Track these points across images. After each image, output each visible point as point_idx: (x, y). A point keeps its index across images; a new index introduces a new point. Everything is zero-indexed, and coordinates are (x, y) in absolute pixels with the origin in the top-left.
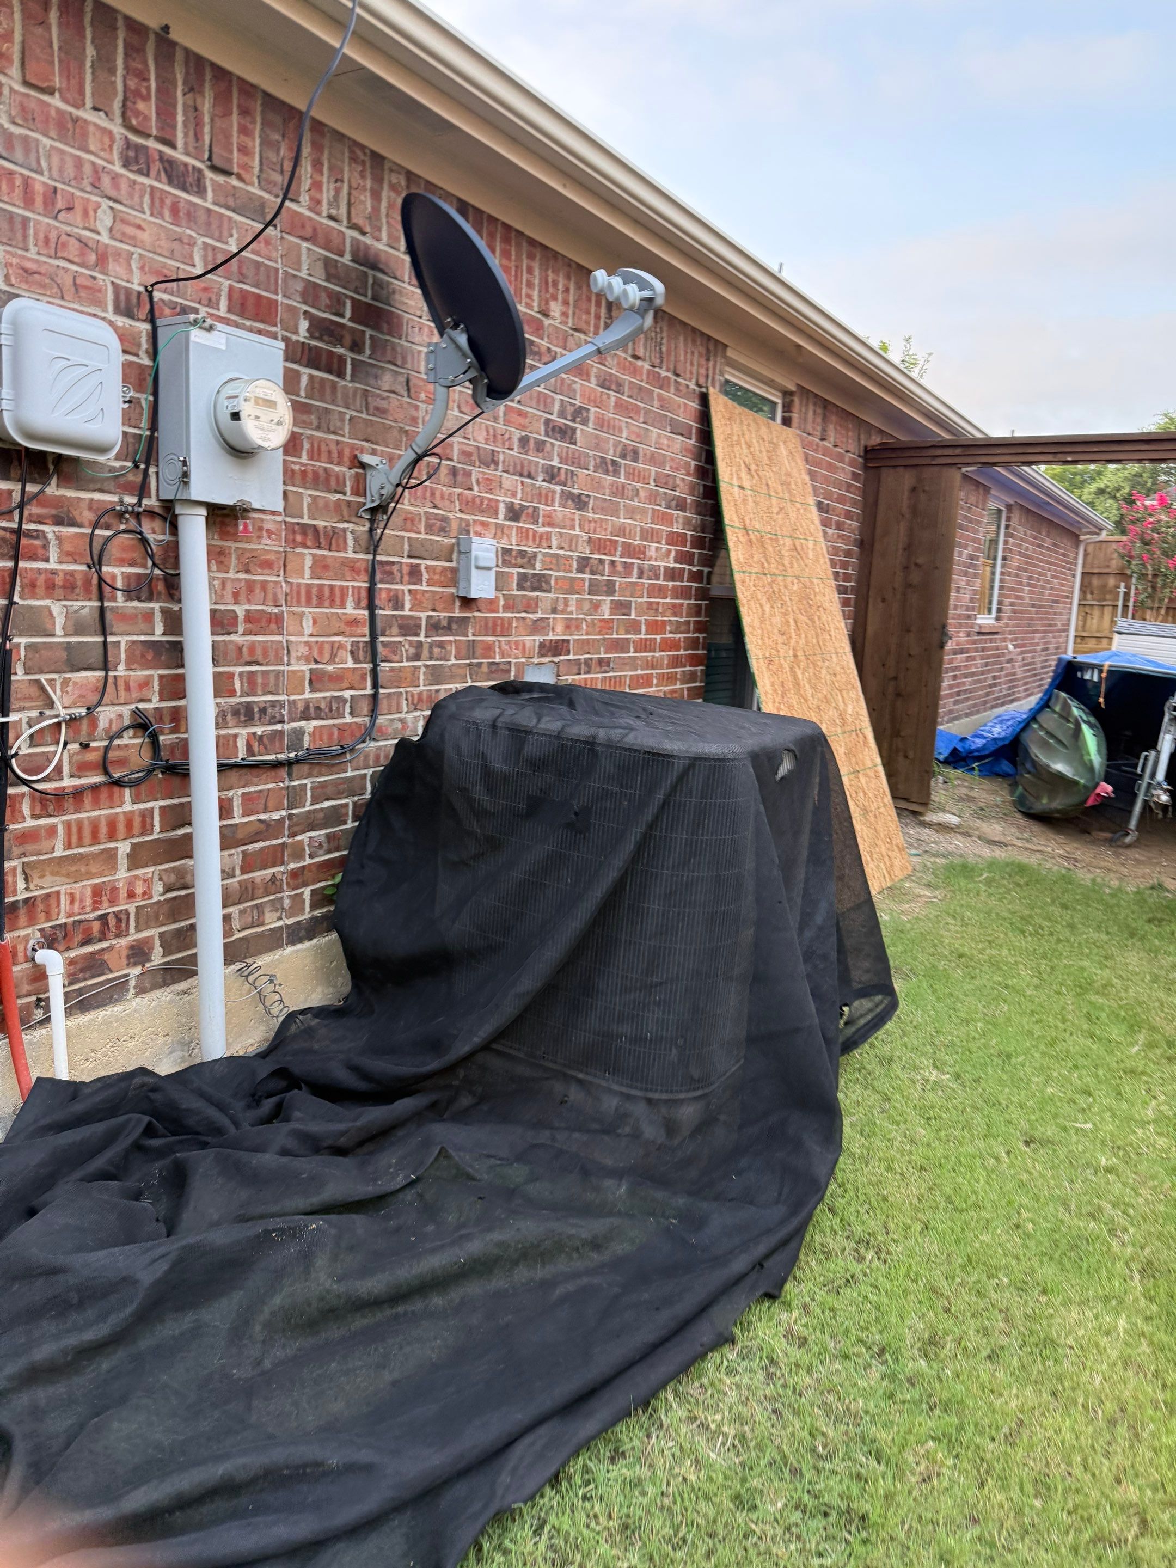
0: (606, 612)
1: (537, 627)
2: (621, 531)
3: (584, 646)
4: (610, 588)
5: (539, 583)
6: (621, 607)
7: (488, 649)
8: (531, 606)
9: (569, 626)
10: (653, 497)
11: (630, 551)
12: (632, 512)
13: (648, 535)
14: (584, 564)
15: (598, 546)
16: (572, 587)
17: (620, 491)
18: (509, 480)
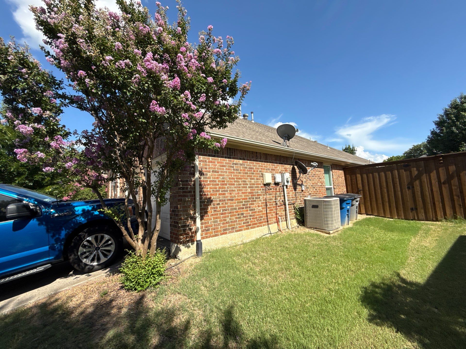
0: (315, 190)
1: (308, 192)
2: (315, 182)
3: (313, 194)
4: (315, 188)
5: (308, 188)
6: (316, 190)
7: (304, 194)
8: (307, 190)
9: (311, 192)
10: (318, 178)
11: (316, 184)
12: (316, 180)
13: (318, 182)
14: (312, 186)
15: (313, 184)
16: (311, 188)
17: (314, 178)
18: (304, 179)
